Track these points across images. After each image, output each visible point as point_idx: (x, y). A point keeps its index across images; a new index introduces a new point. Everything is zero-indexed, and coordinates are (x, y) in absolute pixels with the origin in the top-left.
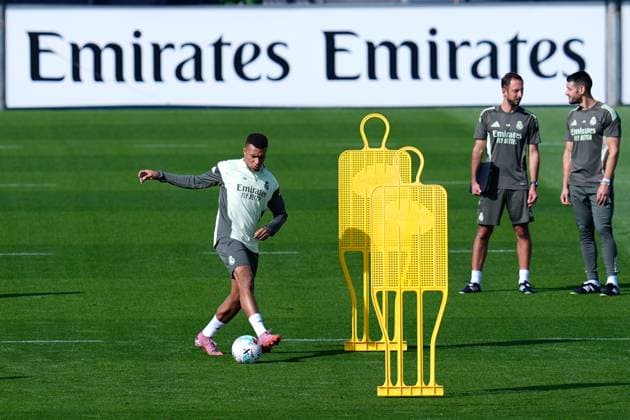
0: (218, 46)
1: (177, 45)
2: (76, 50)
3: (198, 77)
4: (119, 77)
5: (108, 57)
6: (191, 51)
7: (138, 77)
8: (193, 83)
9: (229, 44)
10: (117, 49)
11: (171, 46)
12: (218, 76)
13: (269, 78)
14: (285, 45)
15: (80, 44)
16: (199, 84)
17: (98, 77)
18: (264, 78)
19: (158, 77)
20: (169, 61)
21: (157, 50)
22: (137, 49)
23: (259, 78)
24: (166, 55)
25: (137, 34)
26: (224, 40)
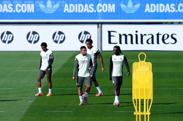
0: (158, 35)
1: (147, 35)
2: (120, 36)
3: (153, 43)
4: (132, 43)
6: (151, 36)
7: (137, 43)
9: (161, 34)
10: (131, 36)
11: (145, 35)
12: (158, 43)
13: (171, 43)
14: (176, 35)
15: (122, 34)
17: (126, 43)
18: (170, 43)
19: (142, 43)
21: (142, 36)
22: (137, 36)
23: (169, 43)
25: (137, 32)
26: (160, 33)
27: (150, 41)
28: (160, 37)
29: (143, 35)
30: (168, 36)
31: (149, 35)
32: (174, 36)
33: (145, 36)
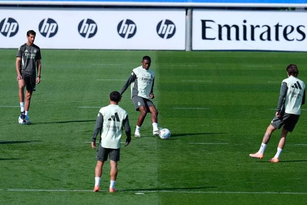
0: (277, 26)
2: (220, 27)
3: (269, 39)
4: (237, 38)
5: (233, 30)
6: (266, 29)
7: (245, 39)
8: (267, 41)
9: (281, 26)
10: (237, 27)
11: (258, 26)
12: (277, 39)
13: (297, 40)
14: (304, 26)
16: (269, 42)
17: (229, 38)
19: (253, 39)
20: (258, 32)
21: (253, 28)
22: (245, 27)
23: (293, 40)
24: (256, 30)
25: (245, 21)
26: (280, 24)
27: (265, 36)
28: (281, 30)
29: (255, 26)
30: (293, 29)
31: (263, 26)
32: (301, 29)
33: (258, 28)
